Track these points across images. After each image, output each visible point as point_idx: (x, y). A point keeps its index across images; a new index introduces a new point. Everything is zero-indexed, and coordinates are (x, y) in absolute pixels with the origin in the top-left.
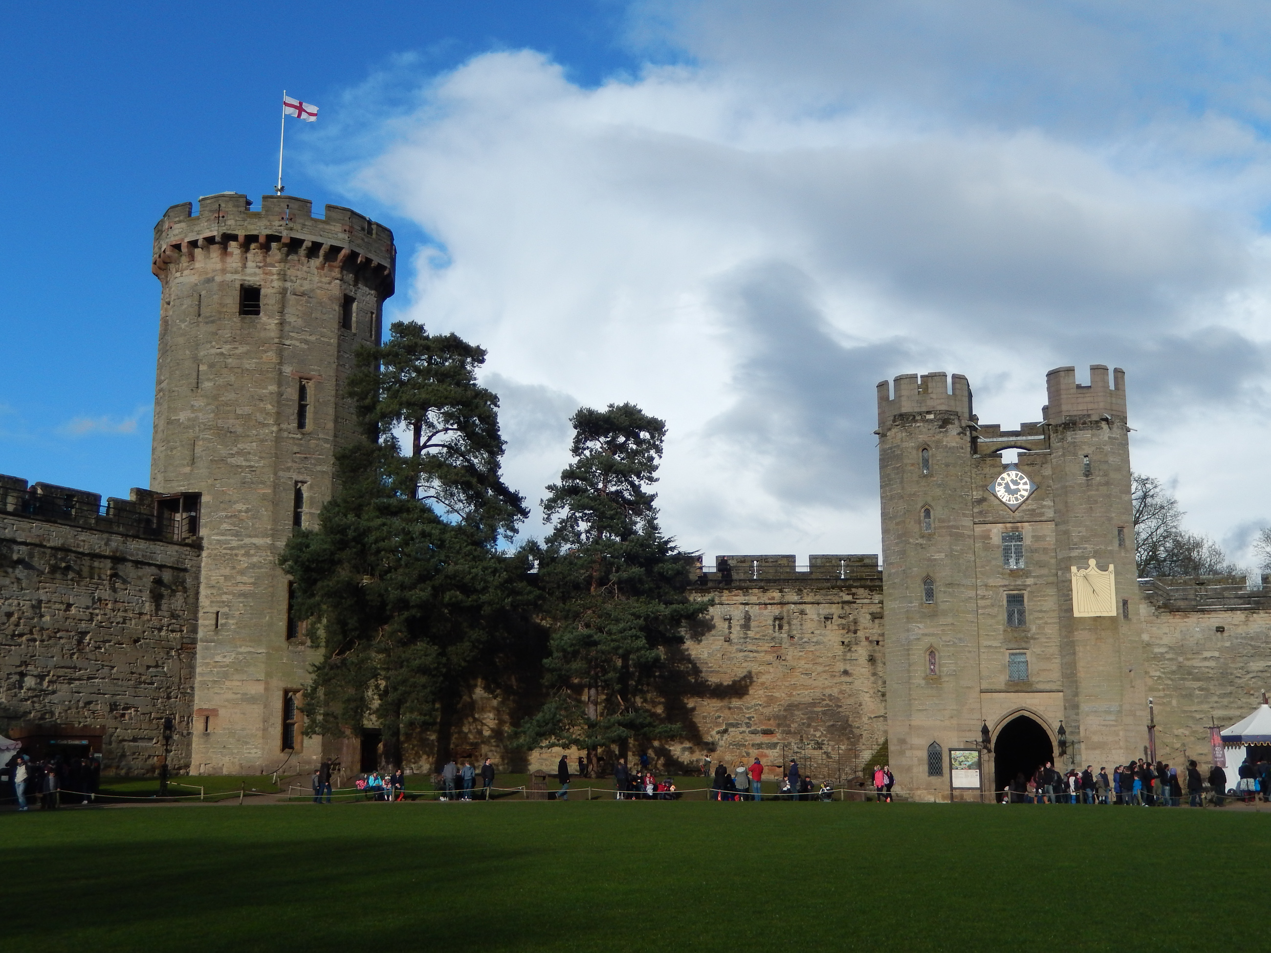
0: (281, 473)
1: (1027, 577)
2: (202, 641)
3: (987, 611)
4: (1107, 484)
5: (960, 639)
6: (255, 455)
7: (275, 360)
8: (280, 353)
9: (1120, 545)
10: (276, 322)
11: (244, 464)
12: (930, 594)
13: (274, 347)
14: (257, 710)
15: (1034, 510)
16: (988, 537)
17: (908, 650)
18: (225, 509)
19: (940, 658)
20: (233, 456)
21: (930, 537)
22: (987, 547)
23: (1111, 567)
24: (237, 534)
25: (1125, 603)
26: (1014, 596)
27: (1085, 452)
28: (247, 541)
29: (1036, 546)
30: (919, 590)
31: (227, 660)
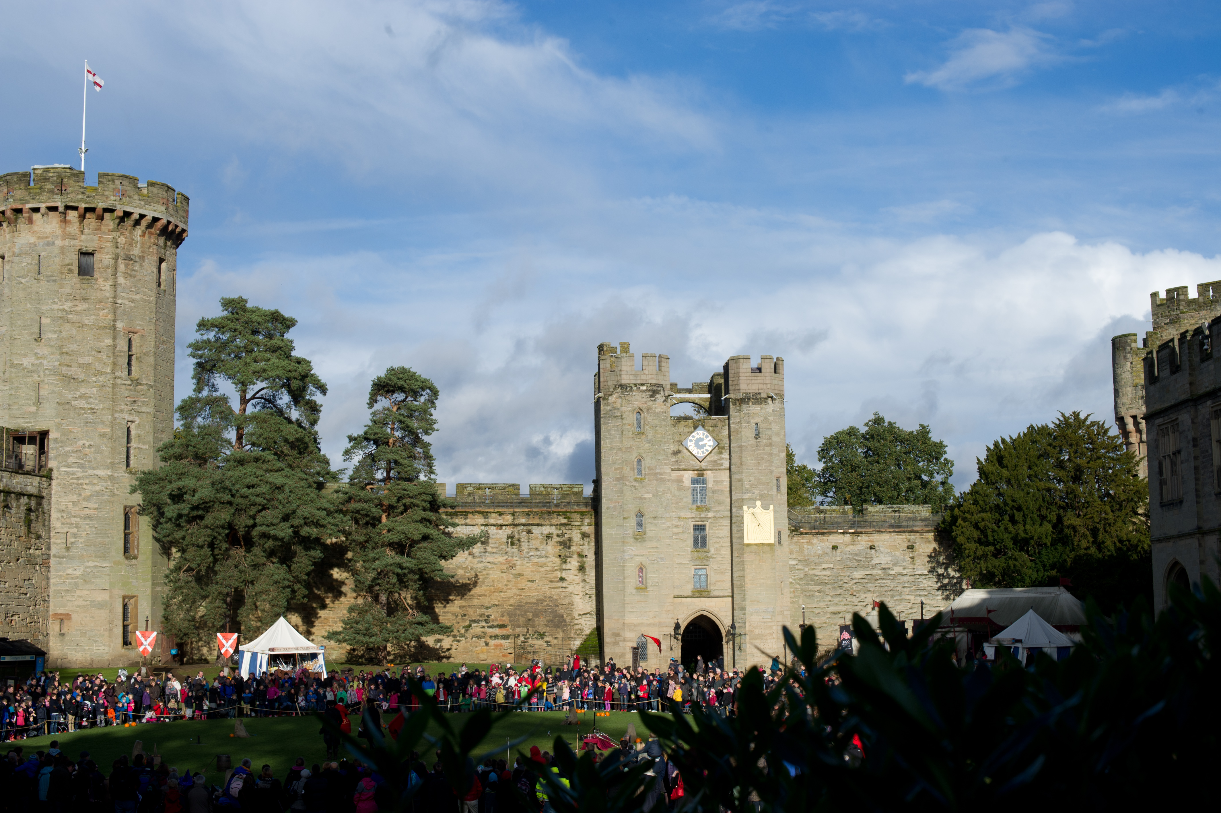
0: (117, 415)
1: (709, 512)
2: (55, 556)
3: (681, 536)
4: (770, 445)
5: (661, 559)
6: (96, 399)
7: (110, 317)
8: (115, 310)
9: (777, 490)
10: (111, 284)
11: (85, 406)
12: (640, 525)
13: (109, 306)
14: (103, 614)
15: (715, 461)
16: (681, 481)
17: (624, 566)
18: (71, 445)
19: (646, 573)
20: (76, 399)
21: (641, 481)
22: (680, 489)
23: (772, 507)
24: (81, 466)
25: (779, 533)
26: (698, 526)
27: (756, 421)
28: (90, 472)
29: (716, 488)
30: (633, 522)
31: (78, 573)
